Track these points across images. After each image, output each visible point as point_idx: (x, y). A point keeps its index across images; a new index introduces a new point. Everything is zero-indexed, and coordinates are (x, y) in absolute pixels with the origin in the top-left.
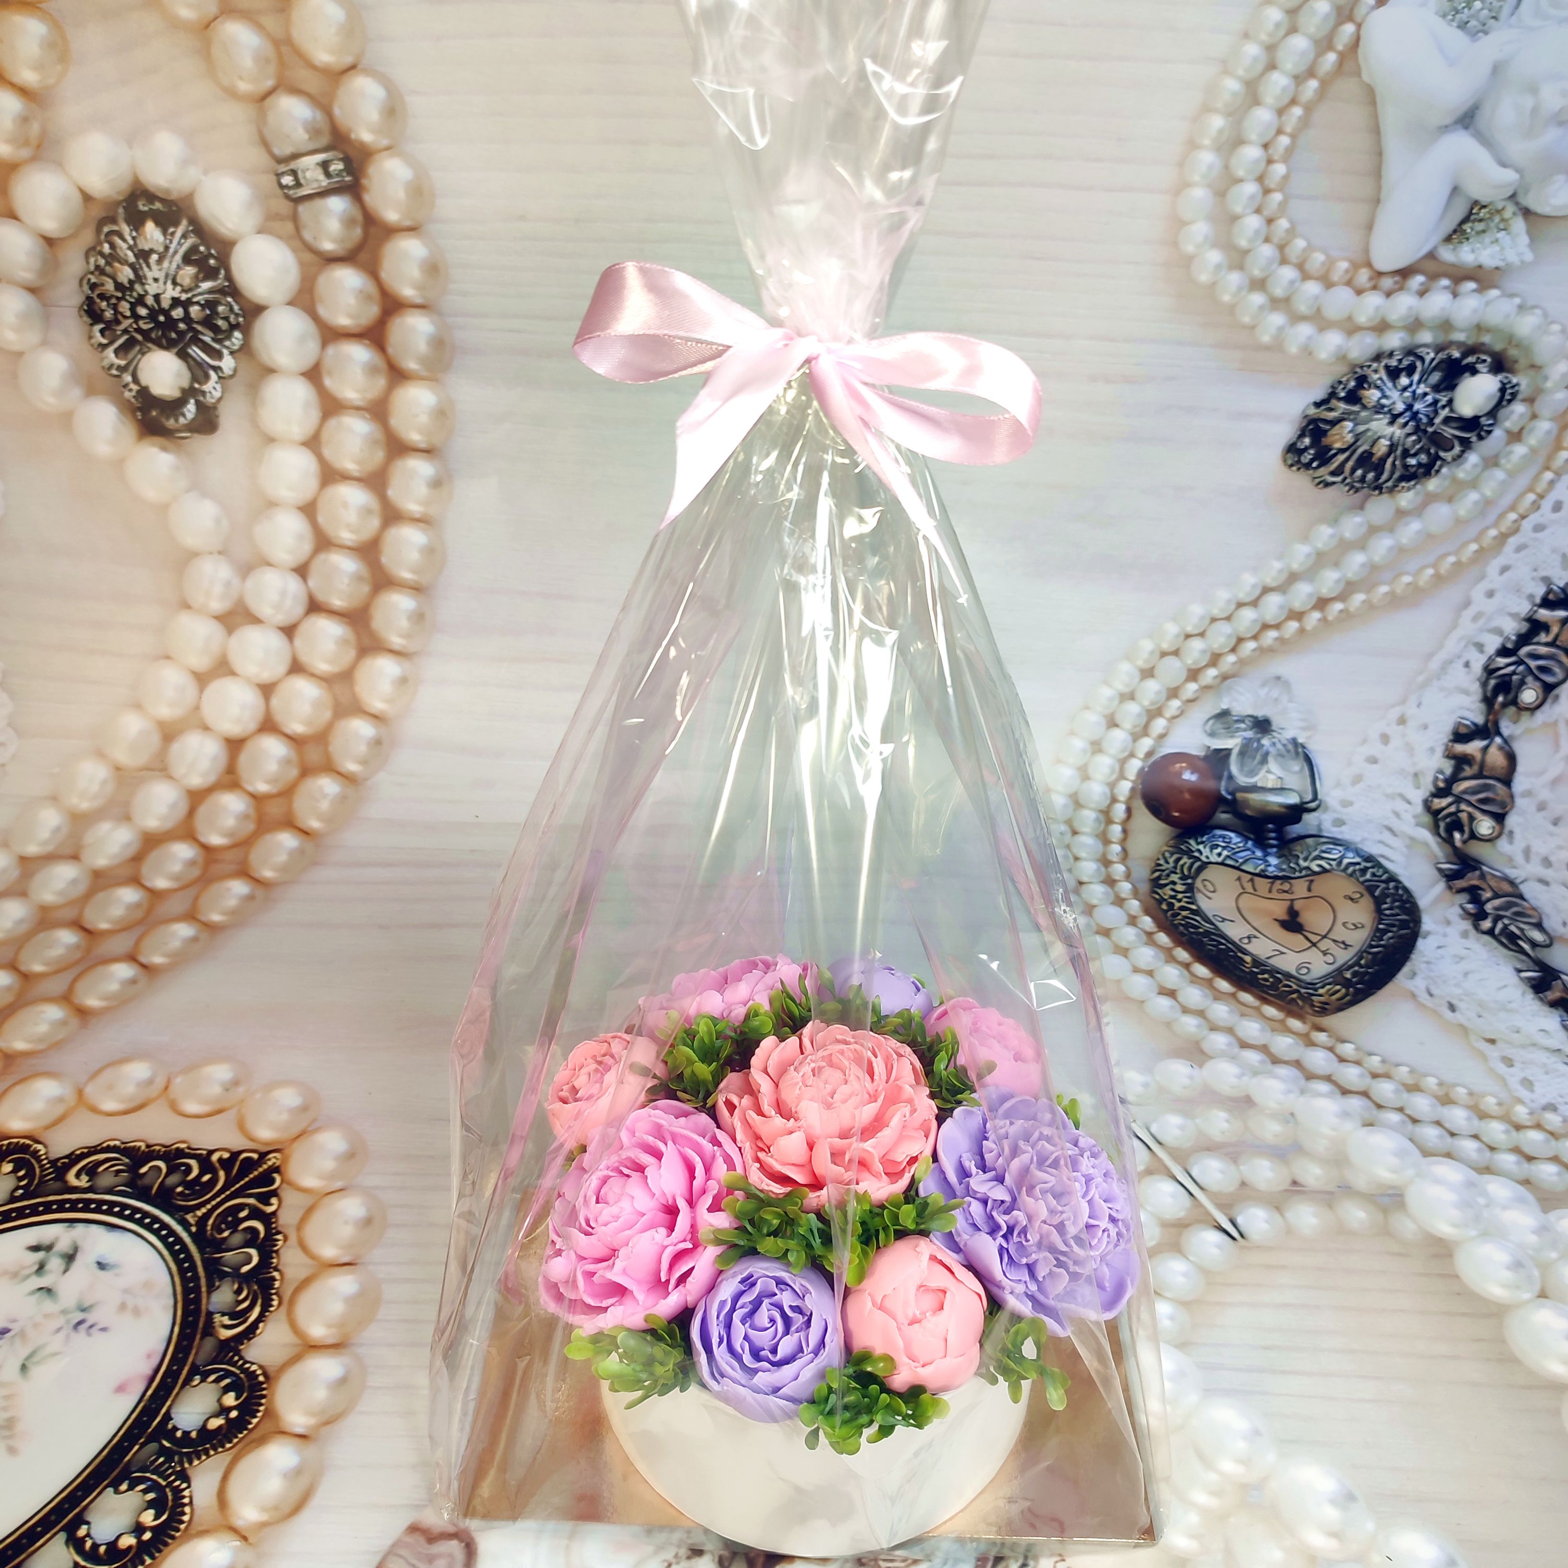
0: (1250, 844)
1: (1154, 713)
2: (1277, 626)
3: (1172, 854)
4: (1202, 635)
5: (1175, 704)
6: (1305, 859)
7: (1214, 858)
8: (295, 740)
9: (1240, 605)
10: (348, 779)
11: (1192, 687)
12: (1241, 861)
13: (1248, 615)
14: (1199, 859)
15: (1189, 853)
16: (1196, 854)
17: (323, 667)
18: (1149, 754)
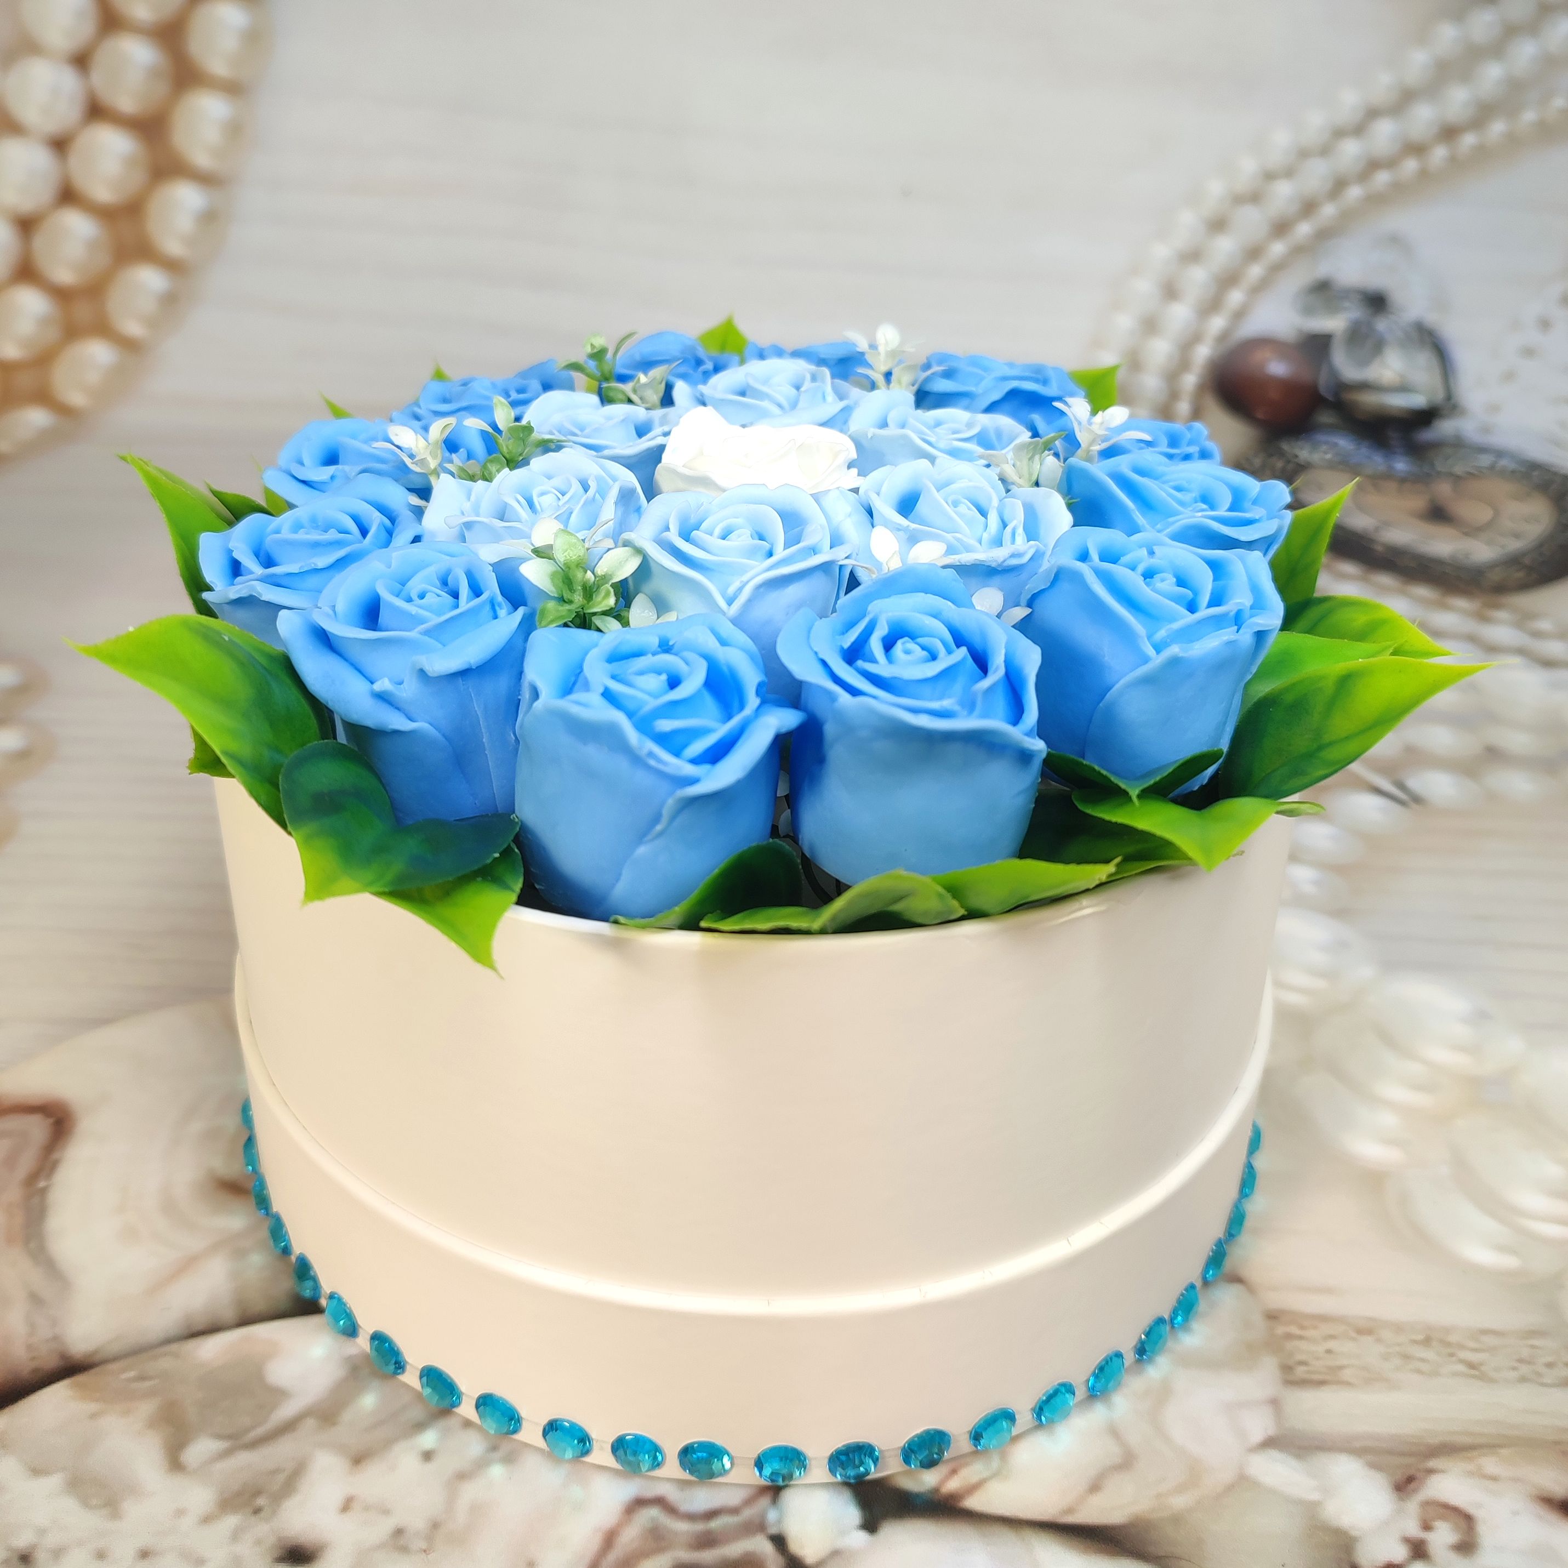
1: (1228, 280)
2: (1390, 163)
4: (1289, 173)
5: (1256, 271)
8: (61, 295)
9: (1340, 133)
10: (129, 345)
11: (1278, 249)
13: (1351, 150)
17: (102, 193)
18: (1223, 337)
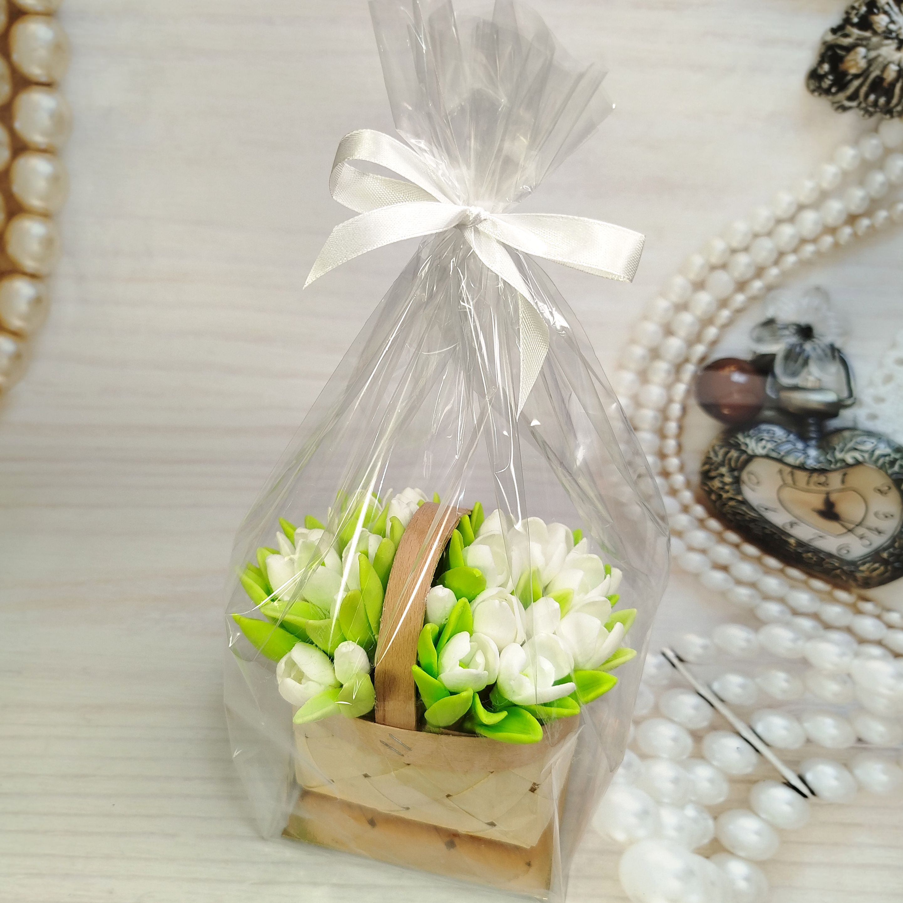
0: (792, 437)
1: (707, 321)
3: (721, 447)
4: (746, 249)
5: (725, 314)
6: (842, 450)
7: (760, 451)
9: (780, 221)
11: (740, 299)
12: (782, 453)
13: (788, 232)
14: (744, 452)
15: (737, 446)
16: (743, 448)
18: (702, 358)
